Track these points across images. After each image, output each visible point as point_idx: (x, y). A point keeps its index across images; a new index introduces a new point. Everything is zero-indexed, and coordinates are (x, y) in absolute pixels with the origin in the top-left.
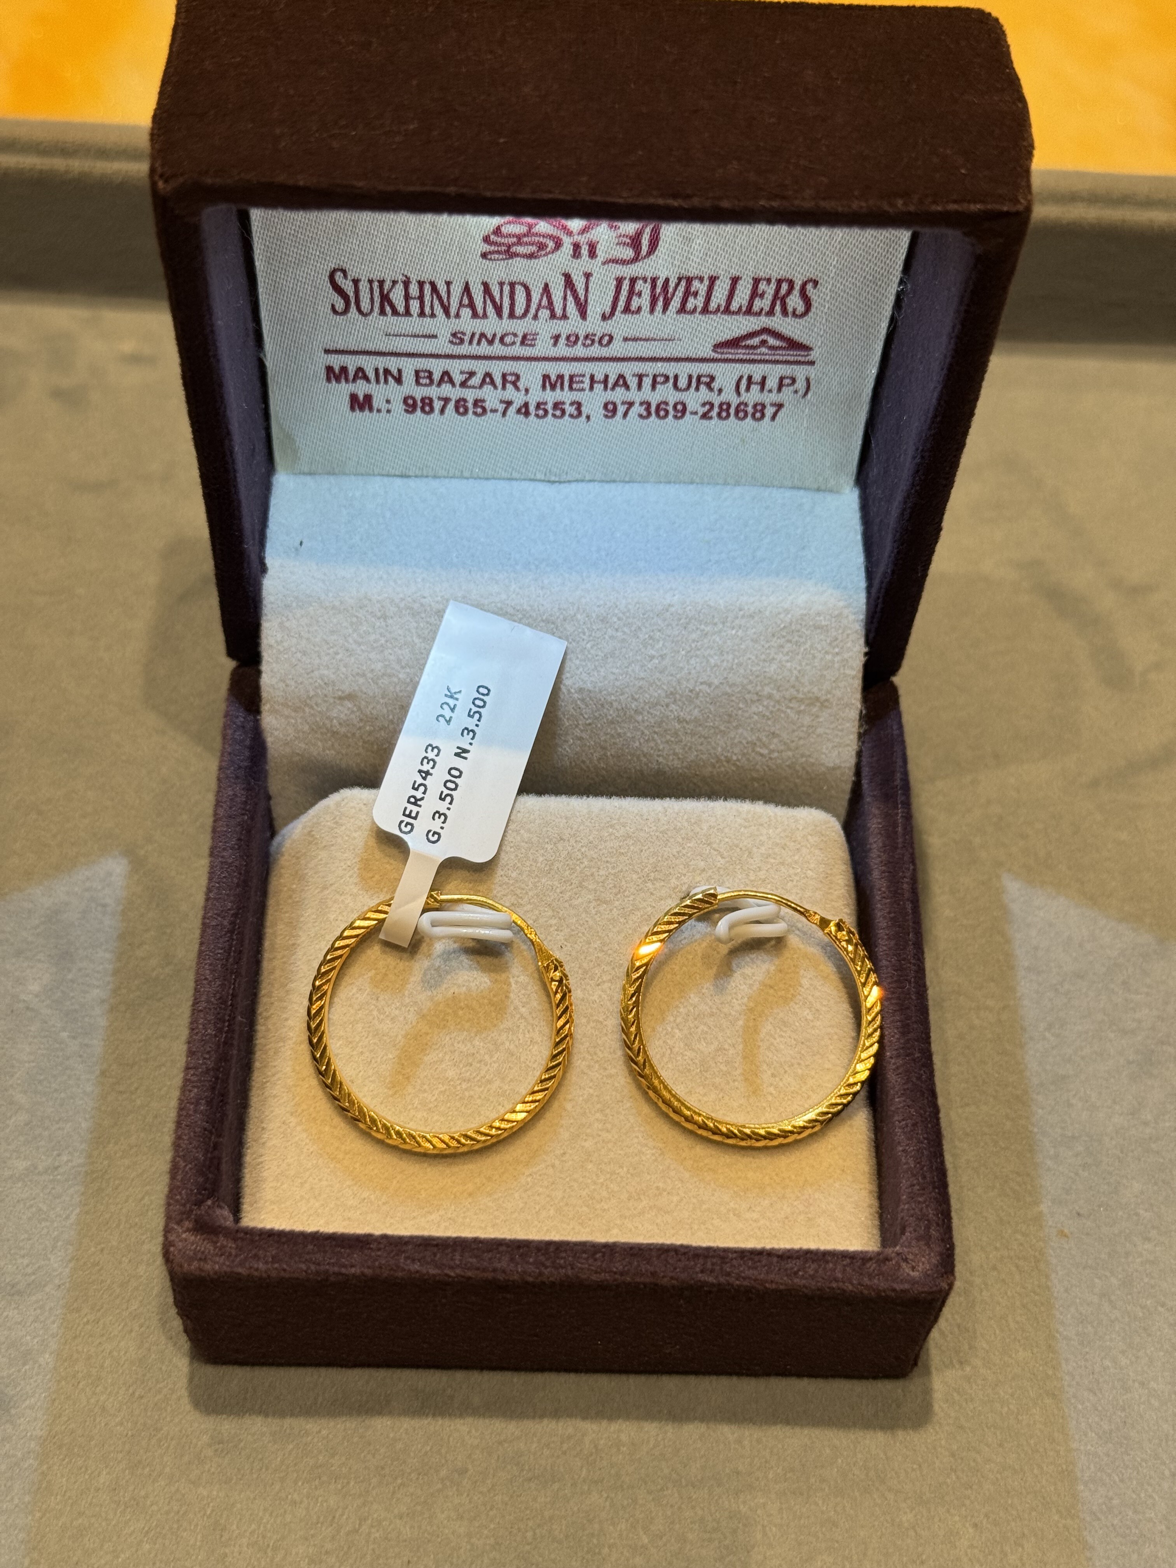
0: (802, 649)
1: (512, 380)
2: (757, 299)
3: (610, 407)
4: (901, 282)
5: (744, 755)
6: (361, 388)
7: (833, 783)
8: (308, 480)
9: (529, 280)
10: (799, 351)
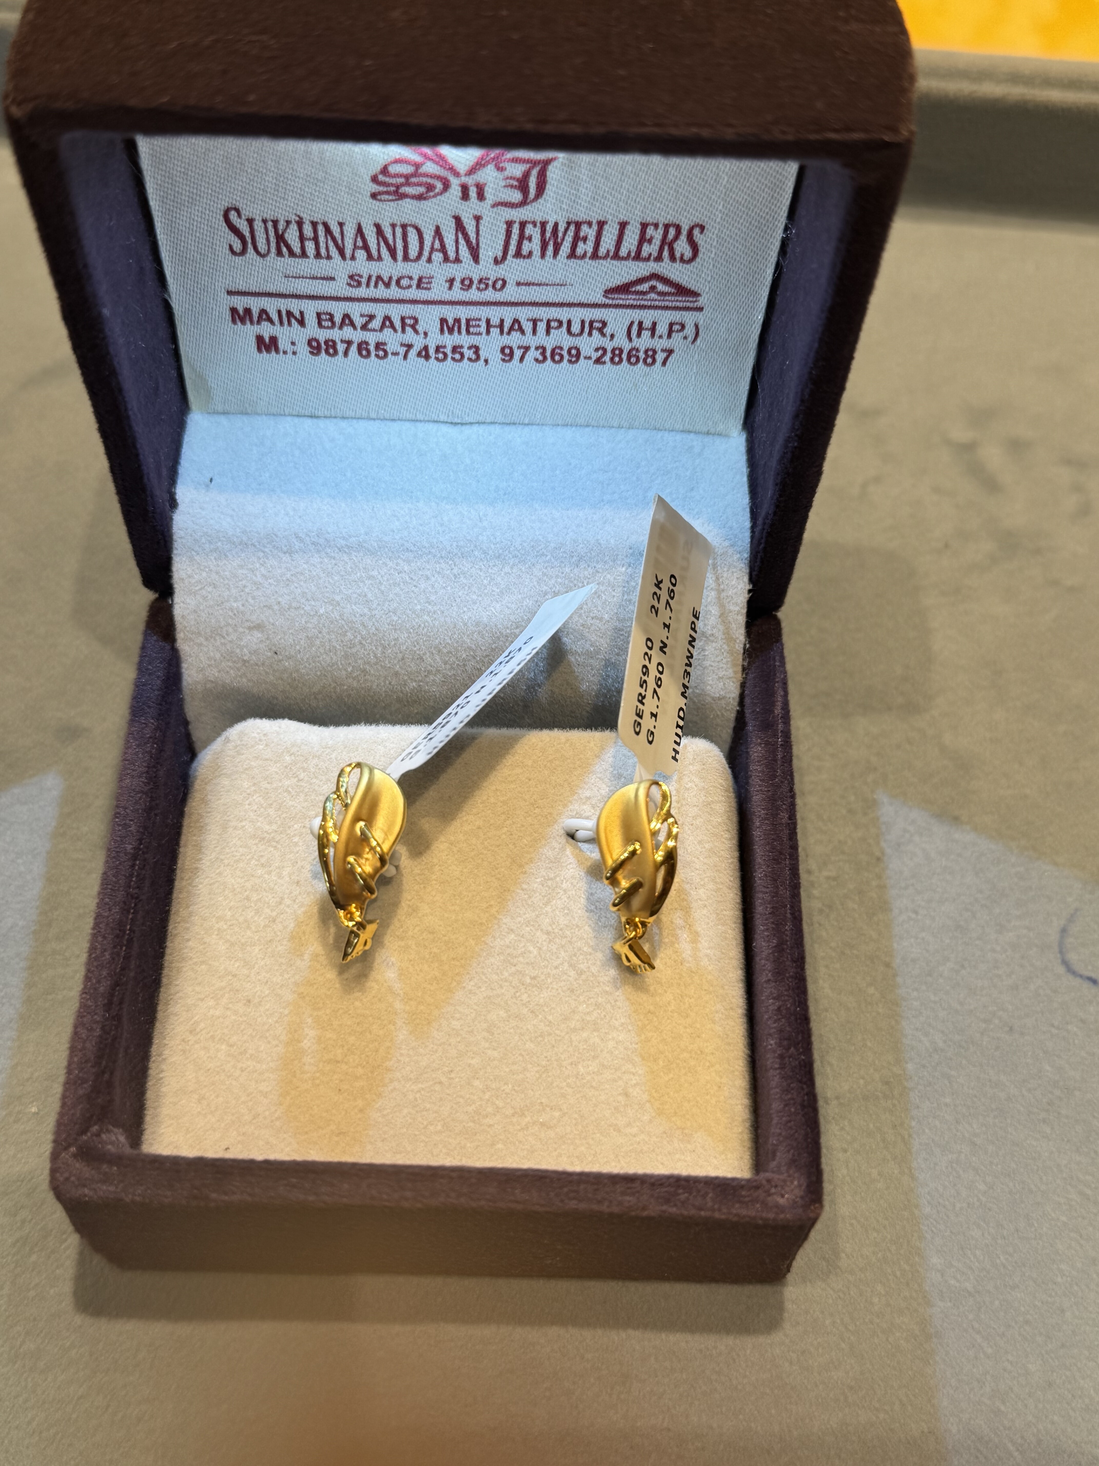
1: (410, 323)
2: (645, 244)
3: (507, 351)
4: (786, 229)
6: (266, 330)
8: (223, 420)
9: (421, 222)
10: (687, 296)
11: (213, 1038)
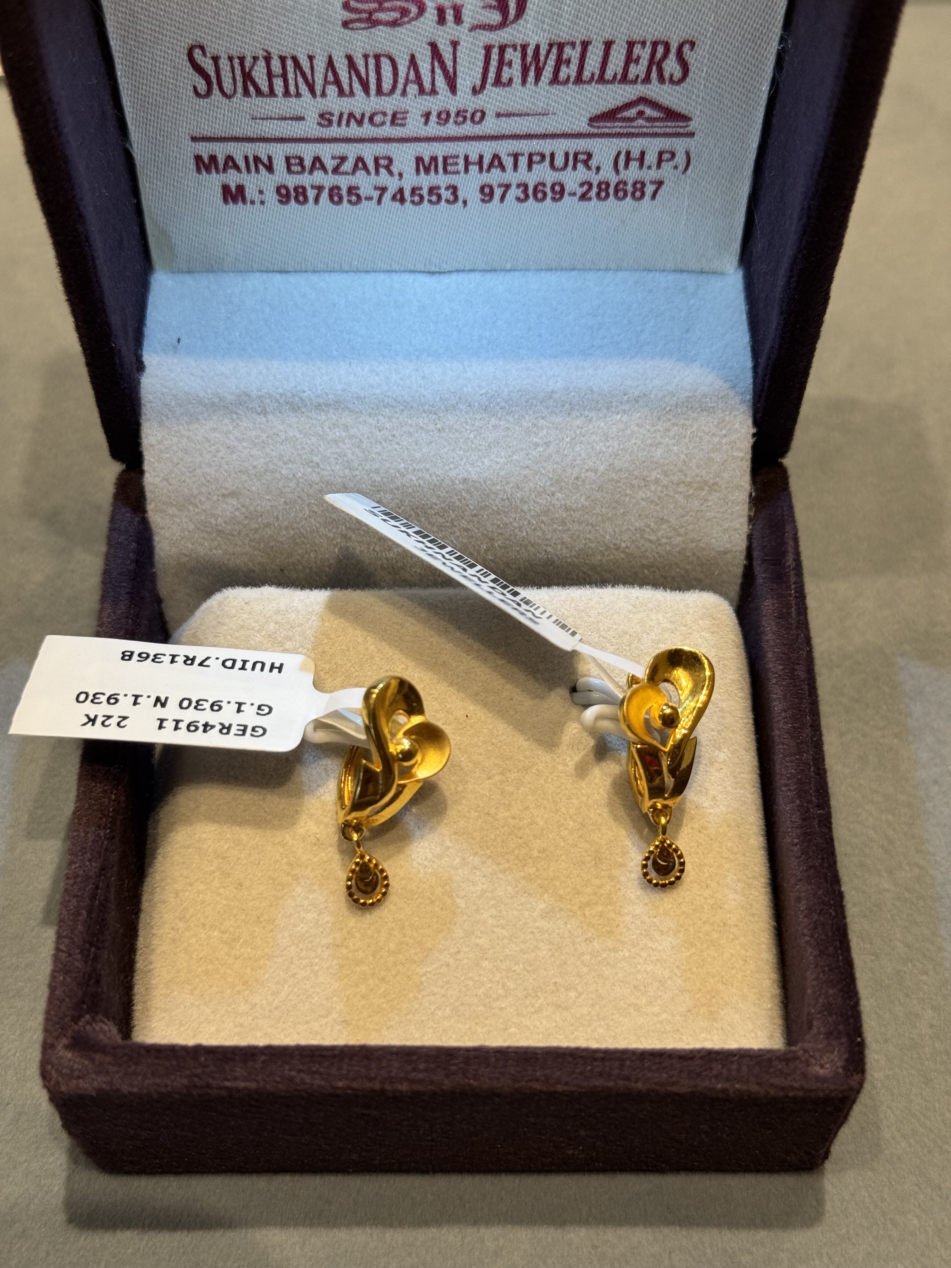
0: (689, 432)
1: (384, 164)
2: (632, 65)
3: (487, 190)
4: (783, 39)
5: (633, 541)
6: (232, 178)
7: (725, 569)
8: (188, 279)
9: (394, 52)
10: (677, 121)
11: (204, 925)
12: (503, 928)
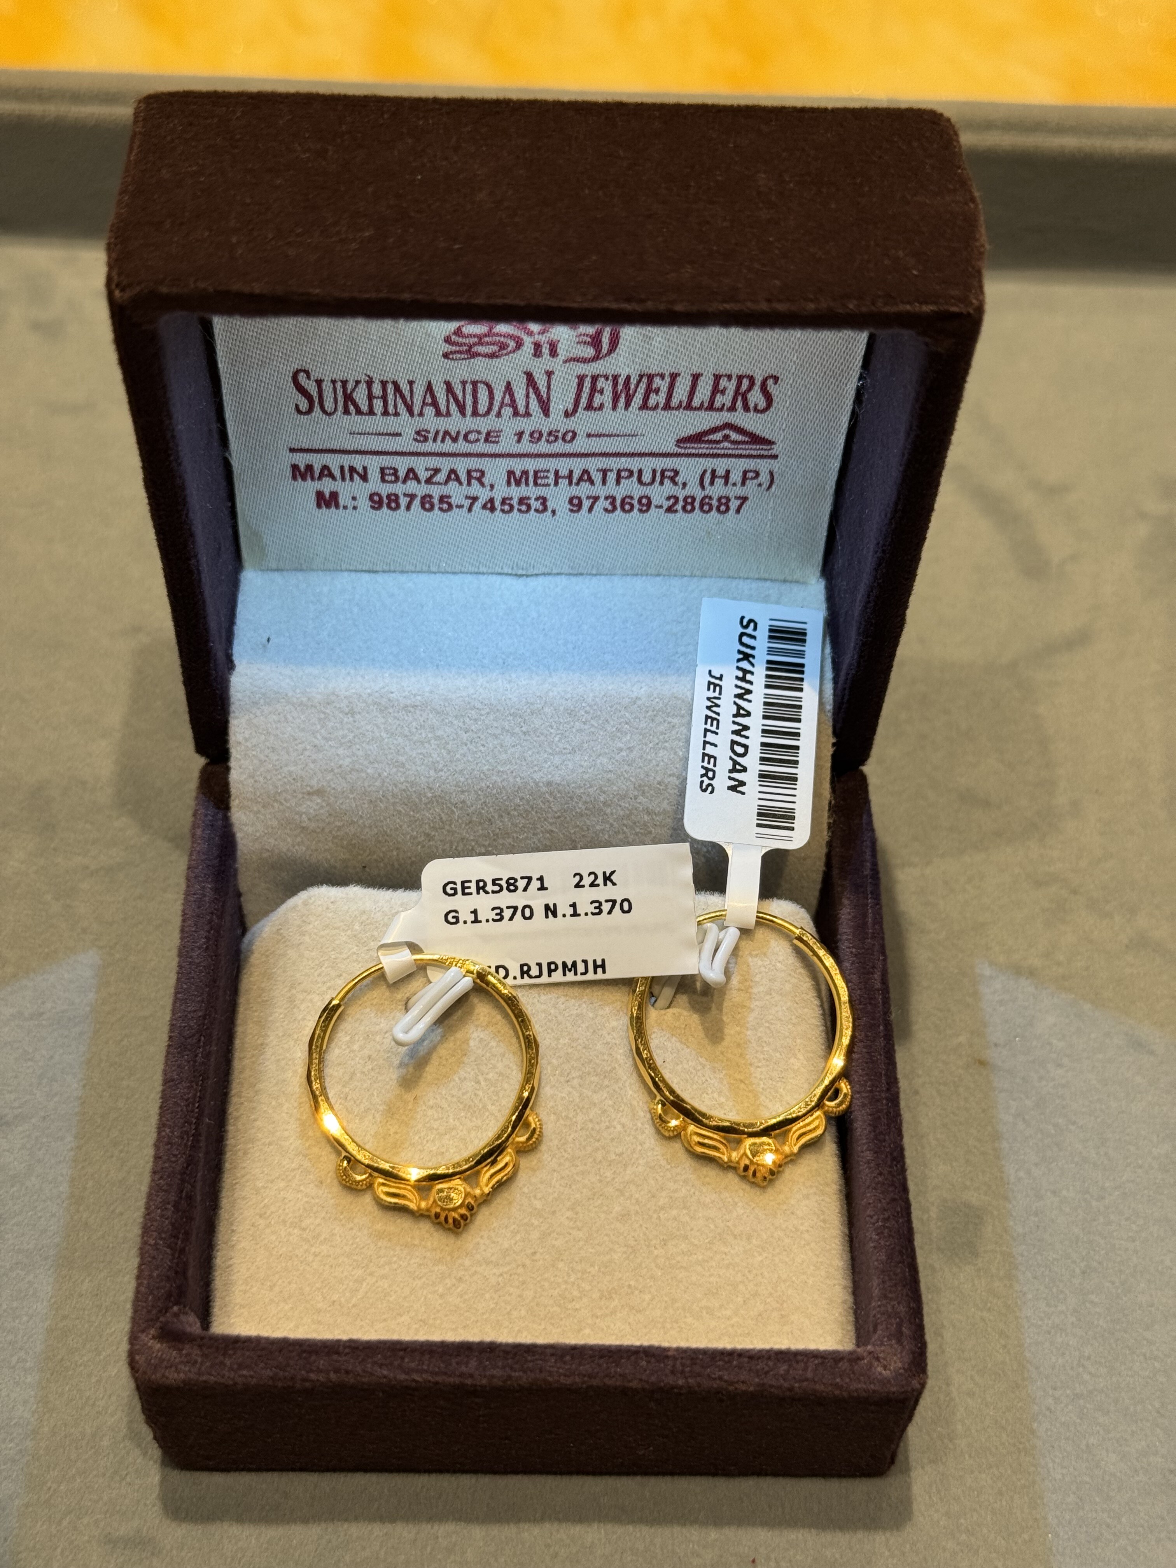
1: (477, 477)
2: (718, 395)
3: (576, 501)
4: (861, 378)
6: (327, 486)
8: (276, 576)
9: (491, 379)
10: (762, 445)
11: (284, 1222)
12: (579, 1230)
